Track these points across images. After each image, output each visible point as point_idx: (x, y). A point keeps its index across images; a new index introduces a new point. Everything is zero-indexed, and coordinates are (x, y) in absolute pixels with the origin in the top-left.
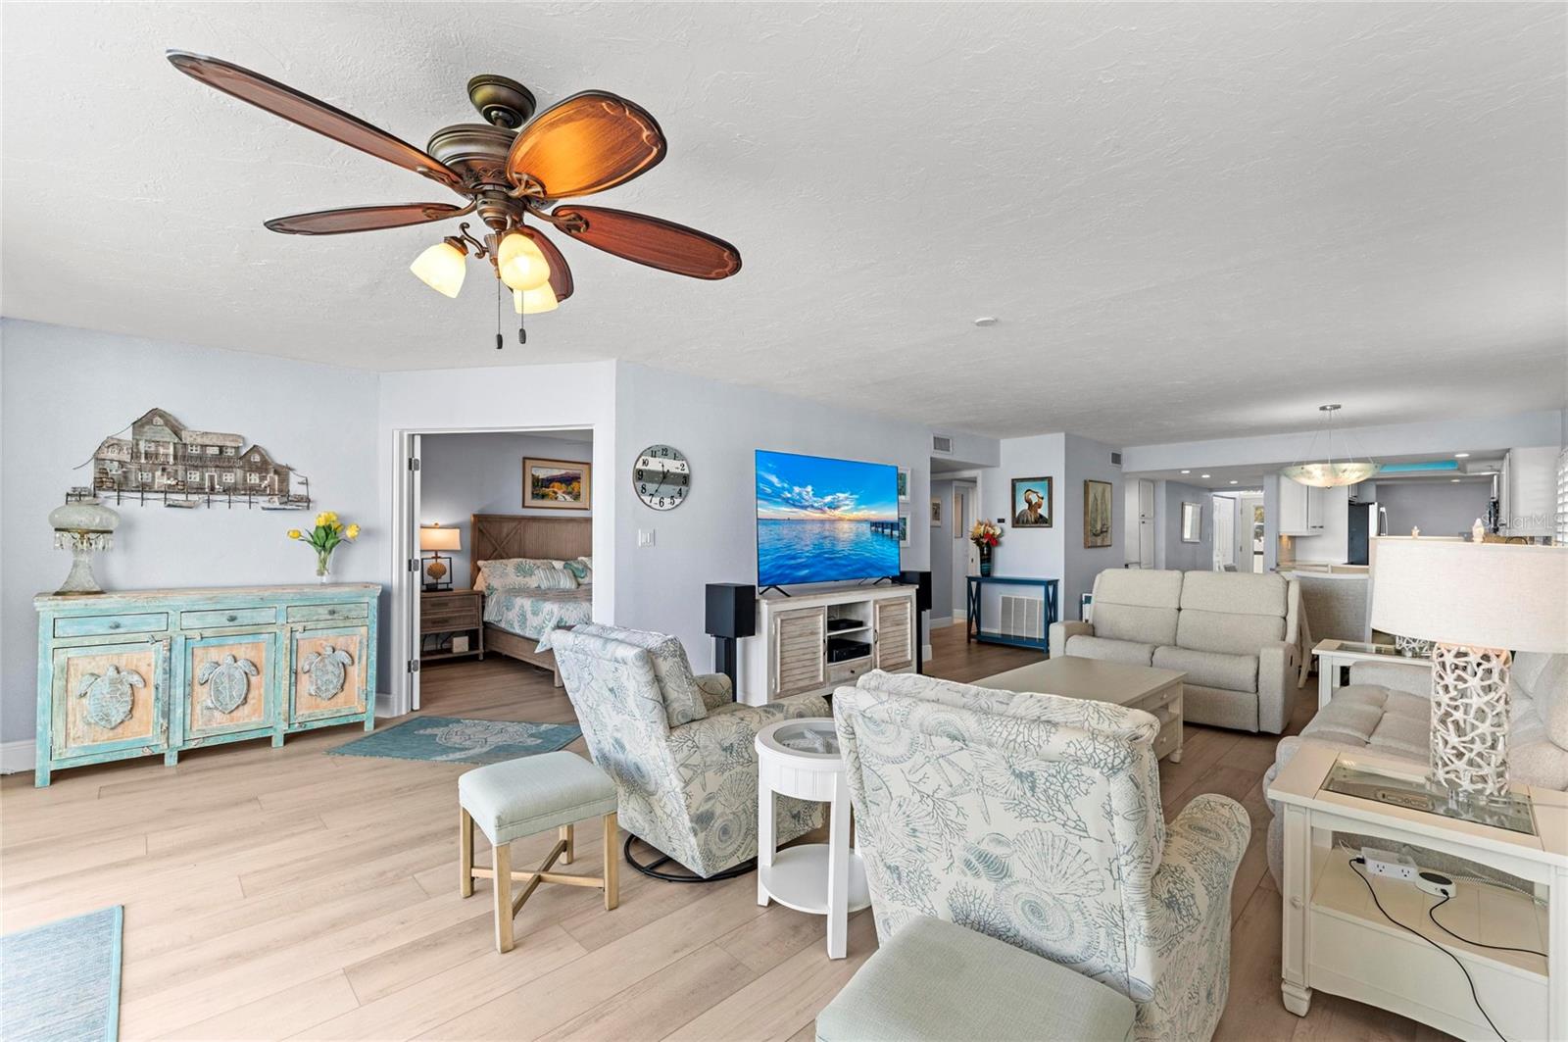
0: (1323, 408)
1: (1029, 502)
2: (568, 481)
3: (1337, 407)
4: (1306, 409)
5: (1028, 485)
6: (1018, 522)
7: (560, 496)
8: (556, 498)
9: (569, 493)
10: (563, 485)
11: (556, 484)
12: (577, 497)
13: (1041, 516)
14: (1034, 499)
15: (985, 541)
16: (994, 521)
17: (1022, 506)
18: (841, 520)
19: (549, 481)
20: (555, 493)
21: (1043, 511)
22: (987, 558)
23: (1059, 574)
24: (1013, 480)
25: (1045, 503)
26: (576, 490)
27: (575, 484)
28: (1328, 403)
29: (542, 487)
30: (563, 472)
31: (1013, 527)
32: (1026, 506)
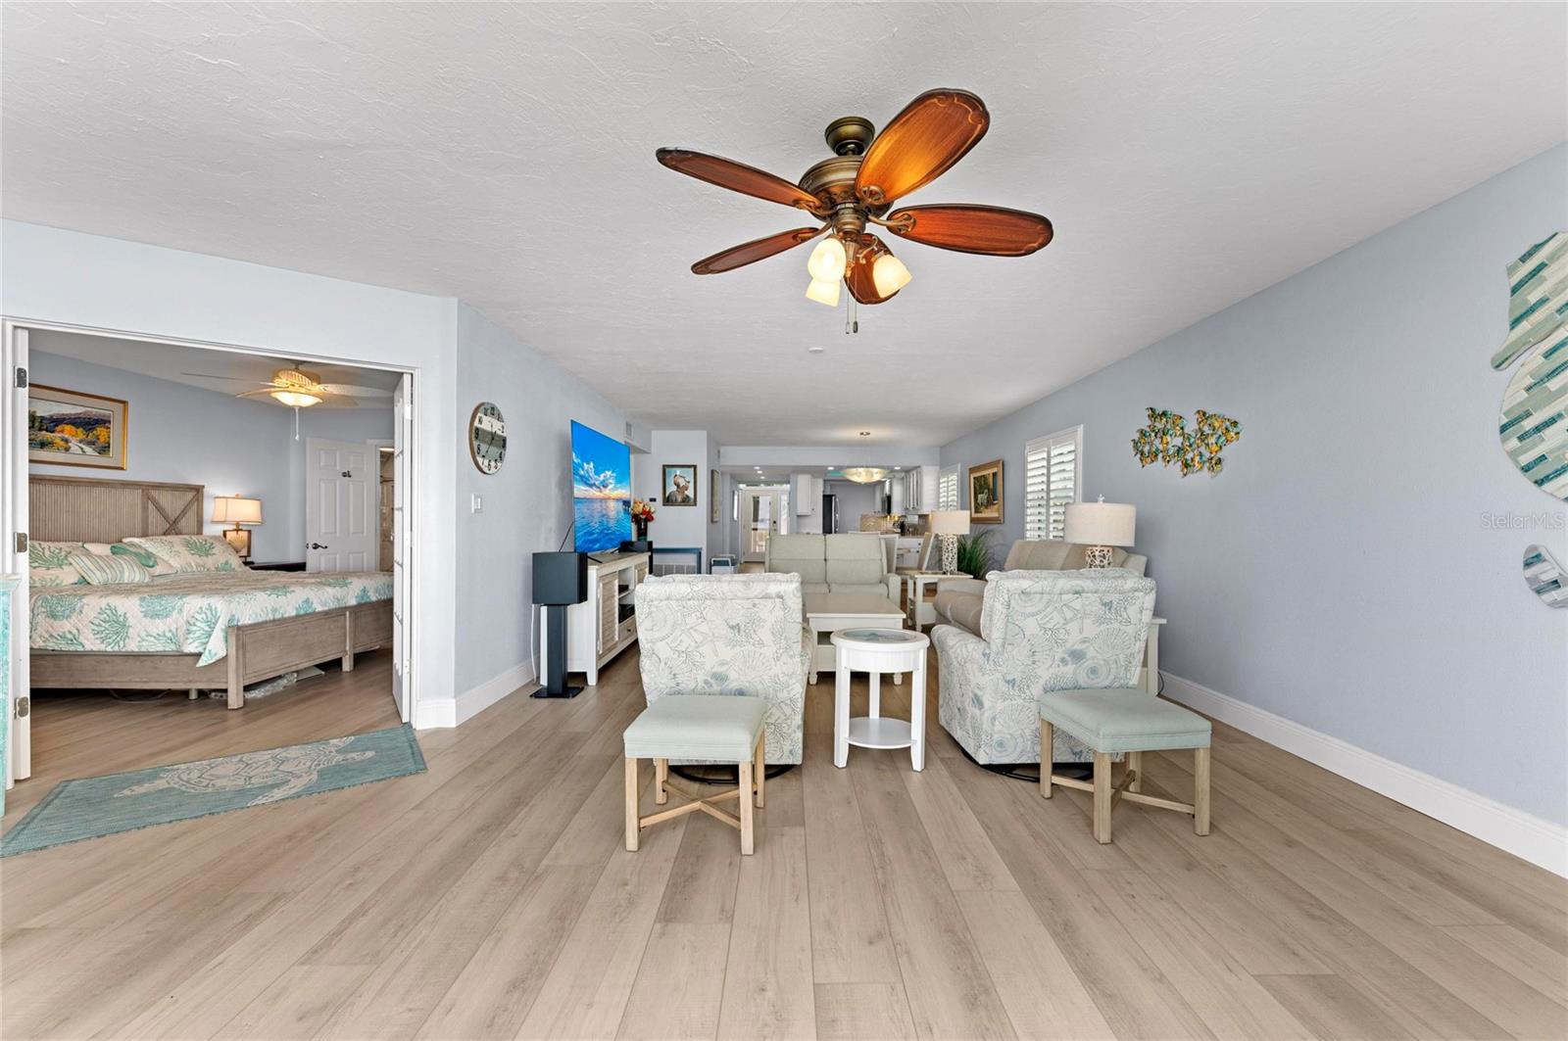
0: (862, 434)
1: (678, 486)
2: (88, 423)
3: (868, 434)
4: (852, 434)
5: (678, 471)
6: (668, 501)
7: (74, 446)
8: (67, 450)
9: (91, 443)
10: (81, 429)
11: (68, 428)
12: (104, 449)
13: (688, 497)
14: (682, 483)
15: (643, 517)
16: (647, 500)
17: (671, 488)
18: (609, 498)
19: (55, 422)
20: (66, 441)
21: (690, 493)
22: (642, 533)
23: (703, 545)
24: (664, 466)
25: (691, 485)
26: (102, 439)
27: (100, 431)
28: (865, 431)
29: (40, 430)
30: (79, 410)
31: (664, 505)
32: (675, 488)
